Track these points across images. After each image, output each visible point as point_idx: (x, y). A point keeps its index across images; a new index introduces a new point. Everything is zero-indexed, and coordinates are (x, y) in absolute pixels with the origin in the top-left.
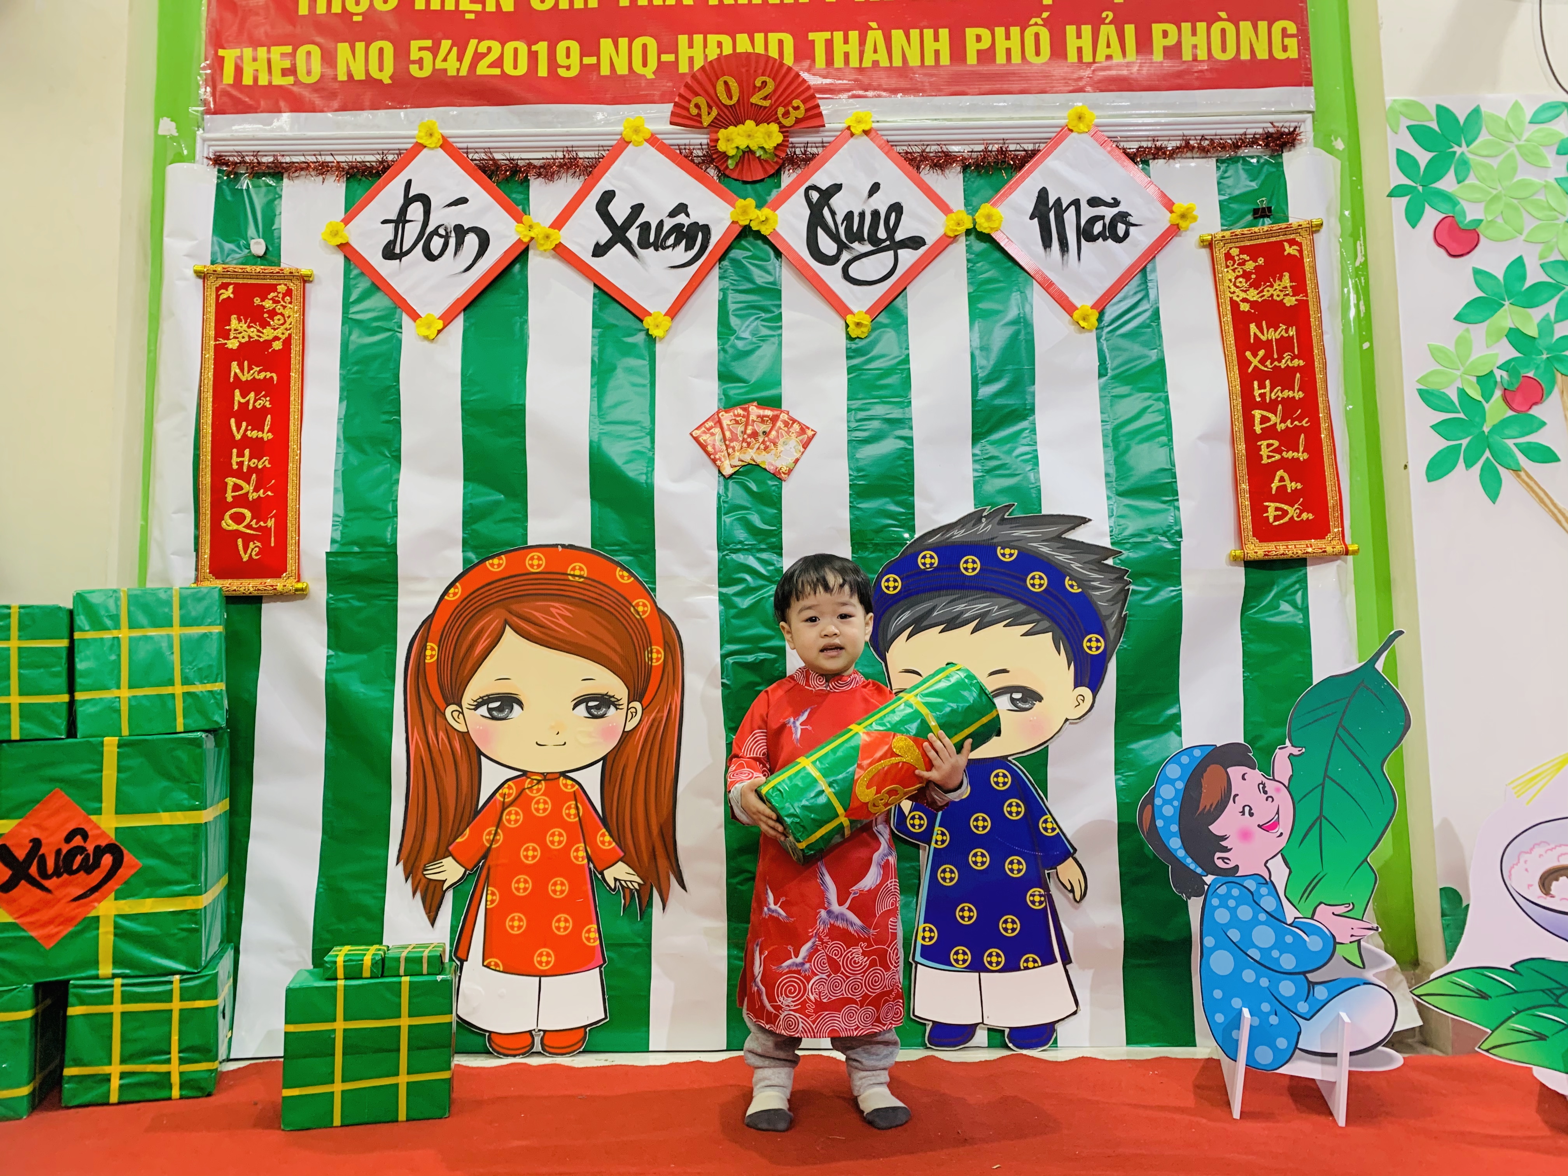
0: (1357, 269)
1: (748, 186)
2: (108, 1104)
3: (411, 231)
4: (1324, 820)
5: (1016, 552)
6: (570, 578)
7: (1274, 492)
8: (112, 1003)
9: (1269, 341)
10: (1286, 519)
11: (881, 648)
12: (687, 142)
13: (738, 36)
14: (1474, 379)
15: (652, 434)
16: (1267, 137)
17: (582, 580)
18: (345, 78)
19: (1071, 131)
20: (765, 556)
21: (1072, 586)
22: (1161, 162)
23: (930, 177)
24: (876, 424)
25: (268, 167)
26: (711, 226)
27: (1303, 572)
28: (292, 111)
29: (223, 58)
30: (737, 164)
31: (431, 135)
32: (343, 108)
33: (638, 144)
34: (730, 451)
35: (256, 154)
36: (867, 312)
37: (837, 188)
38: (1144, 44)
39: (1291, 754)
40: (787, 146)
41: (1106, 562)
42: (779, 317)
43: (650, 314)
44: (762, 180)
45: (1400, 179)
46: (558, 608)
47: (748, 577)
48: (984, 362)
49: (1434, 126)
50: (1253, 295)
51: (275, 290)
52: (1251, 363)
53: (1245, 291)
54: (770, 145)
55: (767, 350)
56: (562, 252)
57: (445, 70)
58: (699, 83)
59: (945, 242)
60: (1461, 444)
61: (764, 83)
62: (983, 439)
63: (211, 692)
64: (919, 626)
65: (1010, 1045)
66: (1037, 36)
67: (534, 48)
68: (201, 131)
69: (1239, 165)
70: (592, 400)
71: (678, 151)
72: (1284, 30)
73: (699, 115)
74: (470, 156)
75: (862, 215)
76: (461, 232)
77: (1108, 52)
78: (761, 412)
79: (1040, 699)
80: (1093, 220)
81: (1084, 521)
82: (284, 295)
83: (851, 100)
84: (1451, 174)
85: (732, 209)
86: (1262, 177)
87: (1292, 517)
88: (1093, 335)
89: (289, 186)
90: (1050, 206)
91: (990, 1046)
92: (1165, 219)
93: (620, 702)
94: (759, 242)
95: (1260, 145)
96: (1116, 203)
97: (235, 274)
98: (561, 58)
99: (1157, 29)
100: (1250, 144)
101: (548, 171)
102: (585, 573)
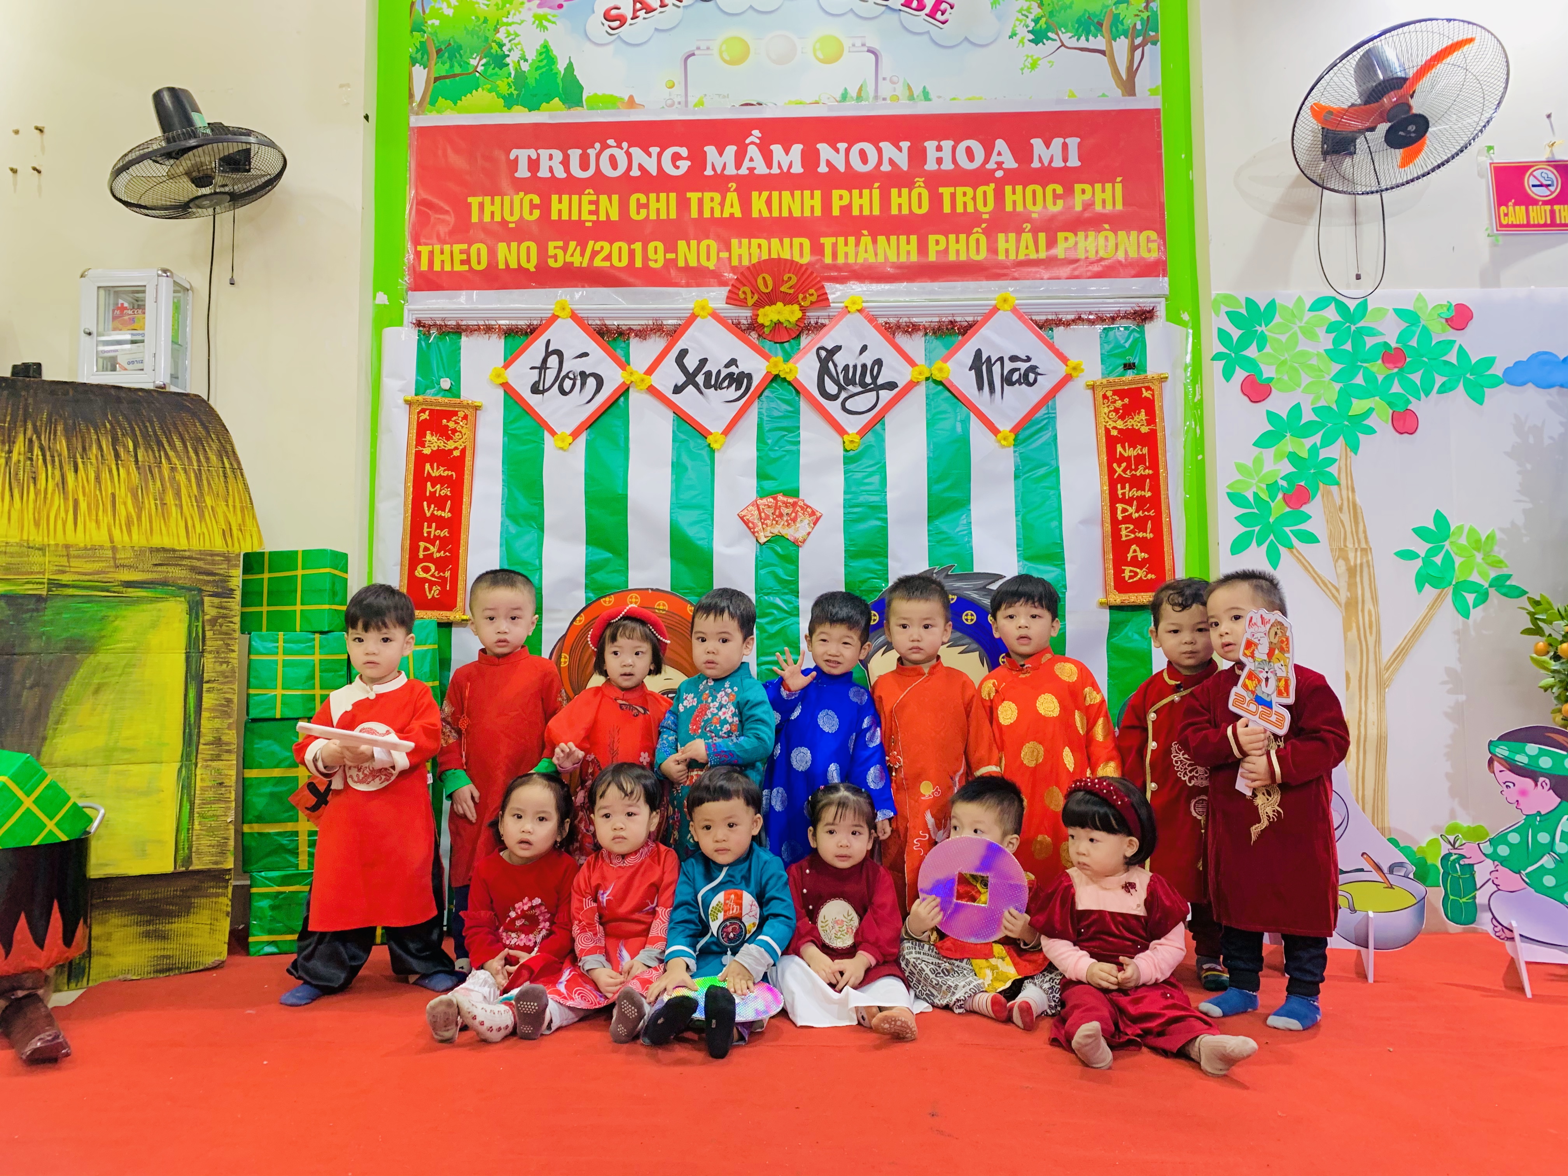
0: (1195, 404)
1: (779, 345)
3: (550, 375)
5: (955, 598)
6: (657, 611)
7: (1129, 559)
9: (1129, 457)
10: (1137, 578)
12: (737, 315)
13: (772, 240)
14: (1265, 487)
15: (712, 514)
16: (1135, 313)
17: (664, 612)
18: (504, 267)
19: (999, 309)
20: (787, 597)
22: (1062, 328)
23: (902, 340)
24: (863, 509)
25: (452, 328)
26: (753, 374)
28: (468, 289)
29: (420, 252)
30: (771, 331)
31: (563, 309)
32: (503, 287)
33: (704, 317)
34: (764, 526)
35: (444, 319)
36: (857, 433)
37: (838, 348)
40: (805, 319)
42: (799, 435)
43: (711, 433)
44: (788, 341)
45: (1219, 348)
47: (775, 612)
48: (936, 468)
49: (1244, 312)
50: (1120, 424)
51: (456, 415)
52: (1116, 472)
53: (1115, 422)
54: (793, 319)
55: (789, 459)
56: (652, 391)
57: (572, 263)
58: (745, 276)
59: (911, 385)
60: (1254, 530)
61: (790, 278)
62: (936, 520)
66: (978, 240)
67: (633, 247)
68: (406, 303)
70: (671, 491)
71: (730, 322)
72: (1149, 237)
73: (745, 299)
74: (589, 323)
75: (855, 367)
76: (584, 375)
77: (1027, 252)
78: (785, 500)
80: (1013, 371)
81: (999, 576)
82: (462, 419)
84: (1254, 345)
85: (766, 363)
86: (1131, 341)
87: (1141, 577)
88: (1012, 449)
89: (466, 341)
90: (983, 361)
92: (1062, 370)
94: (786, 384)
95: (1130, 319)
96: (1028, 359)
97: (431, 403)
98: (651, 254)
99: (1061, 236)
100: (1122, 318)
101: (643, 333)
102: (666, 608)
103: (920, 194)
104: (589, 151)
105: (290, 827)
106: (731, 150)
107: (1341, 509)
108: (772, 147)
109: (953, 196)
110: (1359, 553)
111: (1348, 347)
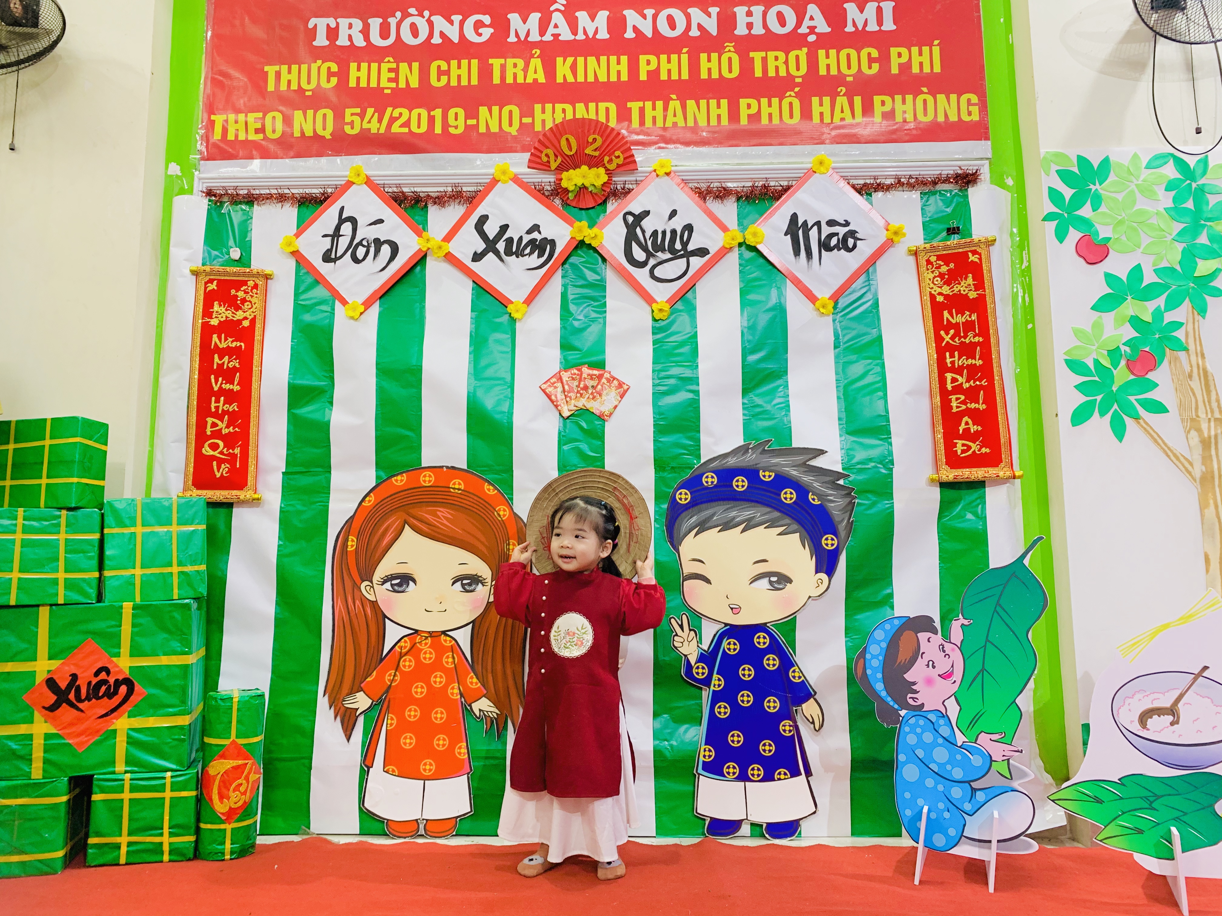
0: (1023, 271)
1: (583, 211)
2: (118, 865)
3: (343, 242)
4: (985, 672)
5: (773, 475)
6: (452, 490)
7: (961, 432)
8: (123, 792)
9: (957, 324)
10: (970, 453)
11: (675, 543)
12: (540, 180)
13: (577, 105)
14: (1106, 353)
15: (512, 388)
16: (957, 177)
17: (460, 492)
18: (299, 135)
19: (815, 172)
21: (814, 499)
22: (880, 194)
23: (714, 206)
24: (672, 381)
25: (244, 197)
26: (556, 241)
27: (983, 490)
28: (261, 158)
29: (214, 121)
30: (575, 196)
31: (358, 175)
32: (298, 156)
33: (505, 182)
34: (568, 399)
35: (236, 188)
36: (667, 302)
37: (647, 213)
38: (868, 109)
39: (963, 624)
40: (611, 184)
41: (838, 482)
42: (604, 305)
43: (512, 302)
44: (593, 208)
45: (1051, 208)
46: (443, 513)
48: (750, 338)
49: (1076, 170)
50: (946, 290)
51: (246, 285)
52: (944, 339)
53: (941, 287)
54: (599, 183)
55: (594, 329)
56: (450, 258)
57: (370, 129)
58: (548, 139)
59: (724, 251)
60: (1096, 399)
61: (595, 140)
62: (751, 392)
63: (197, 571)
64: (703, 527)
65: (767, 836)
66: (791, 104)
67: (432, 113)
68: (197, 172)
69: (937, 196)
70: (469, 363)
71: (533, 187)
72: (969, 100)
73: (548, 162)
74: (386, 190)
75: (664, 233)
76: (378, 243)
77: (842, 115)
78: (591, 372)
79: (790, 581)
80: (831, 236)
81: (822, 452)
82: (253, 288)
83: (658, 151)
84: (1088, 205)
85: (571, 229)
86: (953, 205)
87: (974, 451)
88: (830, 318)
89: (258, 211)
90: (799, 225)
91: (752, 836)
92: (883, 236)
93: (486, 581)
94: (591, 251)
95: (952, 182)
96: (847, 224)
97: (219, 273)
98: (451, 120)
99: (877, 99)
100: (944, 182)
101: (440, 200)
102: (462, 487)
103: (730, 59)
104: (390, 20)
105: (22, 729)
106: (535, 17)
107: (1190, 376)
108: (577, 14)
109: (764, 60)
110: (1212, 424)
111: (1190, 205)
